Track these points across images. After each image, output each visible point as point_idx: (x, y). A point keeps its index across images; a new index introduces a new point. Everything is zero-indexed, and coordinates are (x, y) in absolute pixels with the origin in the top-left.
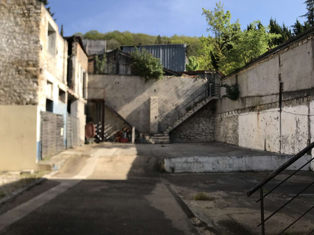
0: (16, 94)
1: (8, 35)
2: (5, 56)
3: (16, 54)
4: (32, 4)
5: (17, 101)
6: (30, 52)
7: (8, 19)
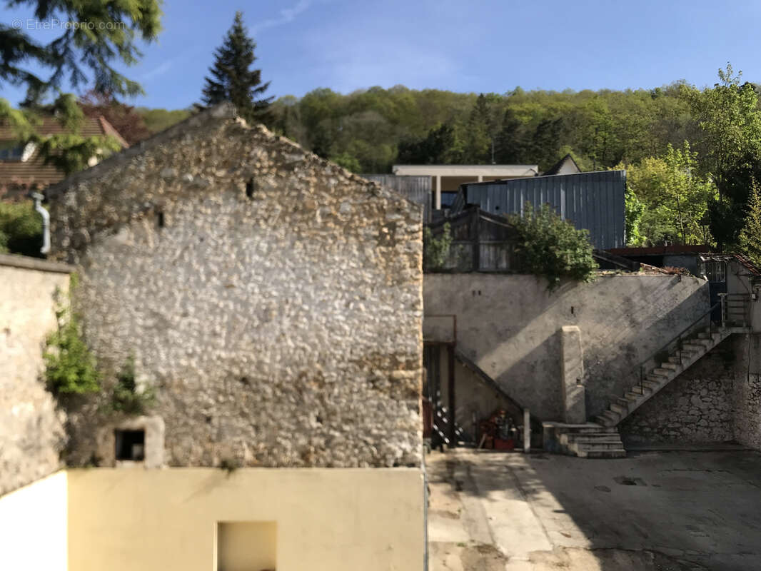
0: (370, 440)
1: (347, 291)
2: (343, 345)
3: (366, 337)
4: (398, 211)
5: (373, 457)
6: (400, 332)
7: (346, 251)
